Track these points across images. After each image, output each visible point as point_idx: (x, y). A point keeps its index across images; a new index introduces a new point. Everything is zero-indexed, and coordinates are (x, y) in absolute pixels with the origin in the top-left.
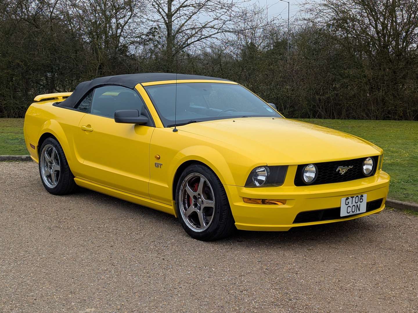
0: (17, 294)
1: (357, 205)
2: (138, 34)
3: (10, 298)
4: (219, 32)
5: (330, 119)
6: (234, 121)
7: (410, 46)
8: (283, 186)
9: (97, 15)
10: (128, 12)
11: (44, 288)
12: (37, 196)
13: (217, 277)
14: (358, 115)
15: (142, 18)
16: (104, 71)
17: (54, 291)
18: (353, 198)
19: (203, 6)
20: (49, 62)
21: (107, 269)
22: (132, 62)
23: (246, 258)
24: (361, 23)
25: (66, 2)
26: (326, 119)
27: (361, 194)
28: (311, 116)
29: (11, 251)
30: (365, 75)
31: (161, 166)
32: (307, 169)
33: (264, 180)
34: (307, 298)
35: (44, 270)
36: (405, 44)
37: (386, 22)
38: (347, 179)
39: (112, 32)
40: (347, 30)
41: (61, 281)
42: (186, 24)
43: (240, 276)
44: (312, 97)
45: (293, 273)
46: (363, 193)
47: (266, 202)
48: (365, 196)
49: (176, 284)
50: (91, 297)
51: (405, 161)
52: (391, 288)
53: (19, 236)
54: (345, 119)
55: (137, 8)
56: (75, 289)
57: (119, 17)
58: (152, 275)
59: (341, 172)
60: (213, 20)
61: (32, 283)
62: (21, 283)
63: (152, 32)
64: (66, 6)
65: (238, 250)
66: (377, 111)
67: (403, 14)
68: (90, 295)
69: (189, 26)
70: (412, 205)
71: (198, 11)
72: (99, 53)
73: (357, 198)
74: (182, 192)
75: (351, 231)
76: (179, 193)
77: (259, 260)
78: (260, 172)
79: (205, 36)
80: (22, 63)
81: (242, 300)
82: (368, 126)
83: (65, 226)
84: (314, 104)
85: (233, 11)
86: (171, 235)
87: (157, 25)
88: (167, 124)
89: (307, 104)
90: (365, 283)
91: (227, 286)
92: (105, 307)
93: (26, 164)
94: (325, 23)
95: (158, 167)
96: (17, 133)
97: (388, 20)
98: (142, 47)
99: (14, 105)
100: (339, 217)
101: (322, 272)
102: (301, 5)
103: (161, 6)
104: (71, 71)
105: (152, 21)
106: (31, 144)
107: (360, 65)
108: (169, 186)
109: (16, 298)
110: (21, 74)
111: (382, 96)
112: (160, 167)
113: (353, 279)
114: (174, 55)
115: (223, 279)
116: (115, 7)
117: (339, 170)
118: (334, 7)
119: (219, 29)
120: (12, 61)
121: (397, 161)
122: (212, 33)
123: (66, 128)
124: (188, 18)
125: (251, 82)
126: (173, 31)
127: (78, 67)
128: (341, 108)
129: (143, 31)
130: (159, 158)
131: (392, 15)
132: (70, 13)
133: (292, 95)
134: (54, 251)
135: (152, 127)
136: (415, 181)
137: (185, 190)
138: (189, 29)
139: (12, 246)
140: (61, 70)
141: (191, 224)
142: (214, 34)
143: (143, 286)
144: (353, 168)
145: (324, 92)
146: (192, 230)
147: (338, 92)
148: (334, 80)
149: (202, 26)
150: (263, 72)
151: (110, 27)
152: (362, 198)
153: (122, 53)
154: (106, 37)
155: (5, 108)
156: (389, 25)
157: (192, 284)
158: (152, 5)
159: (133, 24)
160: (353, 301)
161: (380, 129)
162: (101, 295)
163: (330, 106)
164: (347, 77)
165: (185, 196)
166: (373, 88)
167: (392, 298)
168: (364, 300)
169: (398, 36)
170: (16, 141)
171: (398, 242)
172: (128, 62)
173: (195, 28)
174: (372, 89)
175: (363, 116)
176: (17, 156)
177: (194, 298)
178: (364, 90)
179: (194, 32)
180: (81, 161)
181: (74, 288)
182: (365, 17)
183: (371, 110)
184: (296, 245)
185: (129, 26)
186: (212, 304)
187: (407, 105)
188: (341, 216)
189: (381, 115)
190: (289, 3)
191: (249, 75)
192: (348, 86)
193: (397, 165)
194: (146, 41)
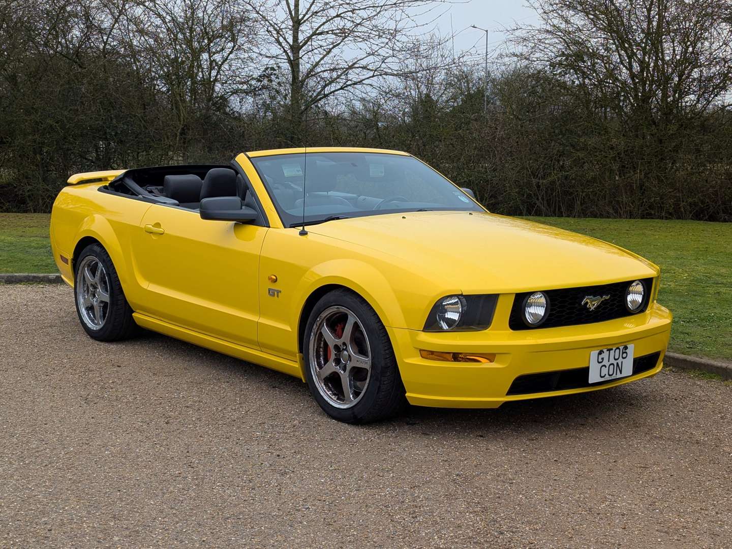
0: (18, 520)
1: (617, 364)
2: (244, 78)
3: (5, 527)
4: (375, 74)
5: (555, 216)
6: (403, 217)
7: (686, 99)
8: (489, 330)
9: (178, 47)
10: (229, 42)
11: (66, 508)
12: (69, 342)
13: (371, 489)
14: (601, 211)
15: (251, 51)
16: (189, 137)
17: (84, 513)
18: (611, 351)
19: (349, 34)
20: (101, 123)
21: (180, 474)
22: (234, 123)
23: (422, 454)
24: (606, 60)
25: (128, 26)
26: (549, 216)
27: (625, 344)
28: (524, 213)
29: (15, 440)
30: (612, 145)
31: (279, 294)
32: (531, 301)
33: (457, 319)
34: (531, 529)
35: (69, 476)
36: (677, 95)
37: (647, 60)
38: (599, 318)
39: (203, 75)
40: (584, 73)
41: (98, 495)
42: (322, 62)
43: (411, 488)
44: (525, 181)
45: (504, 482)
46: (628, 342)
47: (460, 357)
48: (631, 347)
49: (300, 503)
50: (149, 526)
51: (682, 286)
52: (677, 510)
53: (31, 412)
54: (579, 217)
55: (243, 36)
56: (121, 511)
57: (214, 50)
58: (258, 485)
59: (589, 306)
60: (365, 56)
61: (46, 498)
62: (26, 498)
63: (267, 75)
64: (129, 32)
65: (409, 441)
66: (632, 204)
67: (674, 47)
68: (148, 522)
69: (327, 66)
70: (703, 362)
71: (342, 41)
72: (181, 107)
73: (618, 350)
74: (316, 336)
75: (601, 405)
76: (310, 338)
77: (445, 459)
78: (450, 306)
79: (353, 82)
80: (57, 125)
81: (415, 533)
82: (617, 229)
83: (111, 396)
84: (528, 192)
85: (398, 41)
86: (292, 412)
87: (276, 64)
88: (290, 222)
89: (519, 193)
90: (632, 501)
91: (390, 507)
92: (172, 545)
93: (55, 289)
94: (548, 61)
95: (274, 295)
96: (46, 237)
97: (649, 56)
98: (250, 99)
99: (44, 192)
100: (587, 385)
101: (555, 480)
102: (508, 31)
103: (281, 33)
104: (136, 138)
105: (267, 57)
106: (61, 256)
107: (604, 129)
108: (291, 329)
109: (17, 527)
110: (55, 143)
111: (640, 179)
112: (278, 296)
113: (609, 495)
114: (302, 113)
115: (382, 494)
116: (207, 33)
117: (587, 303)
118: (563, 35)
119: (376, 71)
120: (41, 120)
121: (670, 285)
122: (363, 77)
123: (120, 228)
124: (325, 53)
125: (426, 156)
126: (301, 74)
127: (147, 131)
128: (573, 199)
129: (251, 73)
130: (276, 281)
131: (657, 48)
132: (135, 43)
133: (493, 177)
134: (90, 440)
135: (263, 226)
136: (702, 320)
137: (321, 333)
138: (327, 70)
139: (18, 430)
140: (120, 136)
141: (328, 393)
142: (368, 78)
143: (242, 505)
144: (610, 298)
145: (546, 173)
146: (329, 404)
147: (568, 173)
148: (561, 154)
149: (348, 65)
150: (446, 140)
151: (200, 66)
152: (627, 351)
153: (218, 109)
154: (193, 83)
155: (29, 196)
156: (652, 65)
157: (327, 503)
158: (267, 31)
159: (236, 62)
160: (612, 536)
161: (638, 233)
162: (166, 521)
163: (555, 195)
164: (582, 149)
165: (320, 344)
166: (625, 166)
167: (681, 530)
168: (631, 534)
169: (666, 83)
170: (43, 250)
171: (683, 427)
172: (227, 123)
173: (336, 69)
174: (623, 169)
175: (608, 213)
176: (41, 275)
177: (331, 528)
178: (611, 170)
179: (335, 75)
180: (145, 285)
181: (121, 509)
182: (613, 52)
183: (622, 202)
184: (508, 432)
185: (230, 66)
186: (363, 540)
187: (681, 194)
188: (590, 382)
189: (639, 210)
190: (487, 31)
191: (424, 145)
192: (584, 163)
193: (670, 293)
194: (257, 89)
